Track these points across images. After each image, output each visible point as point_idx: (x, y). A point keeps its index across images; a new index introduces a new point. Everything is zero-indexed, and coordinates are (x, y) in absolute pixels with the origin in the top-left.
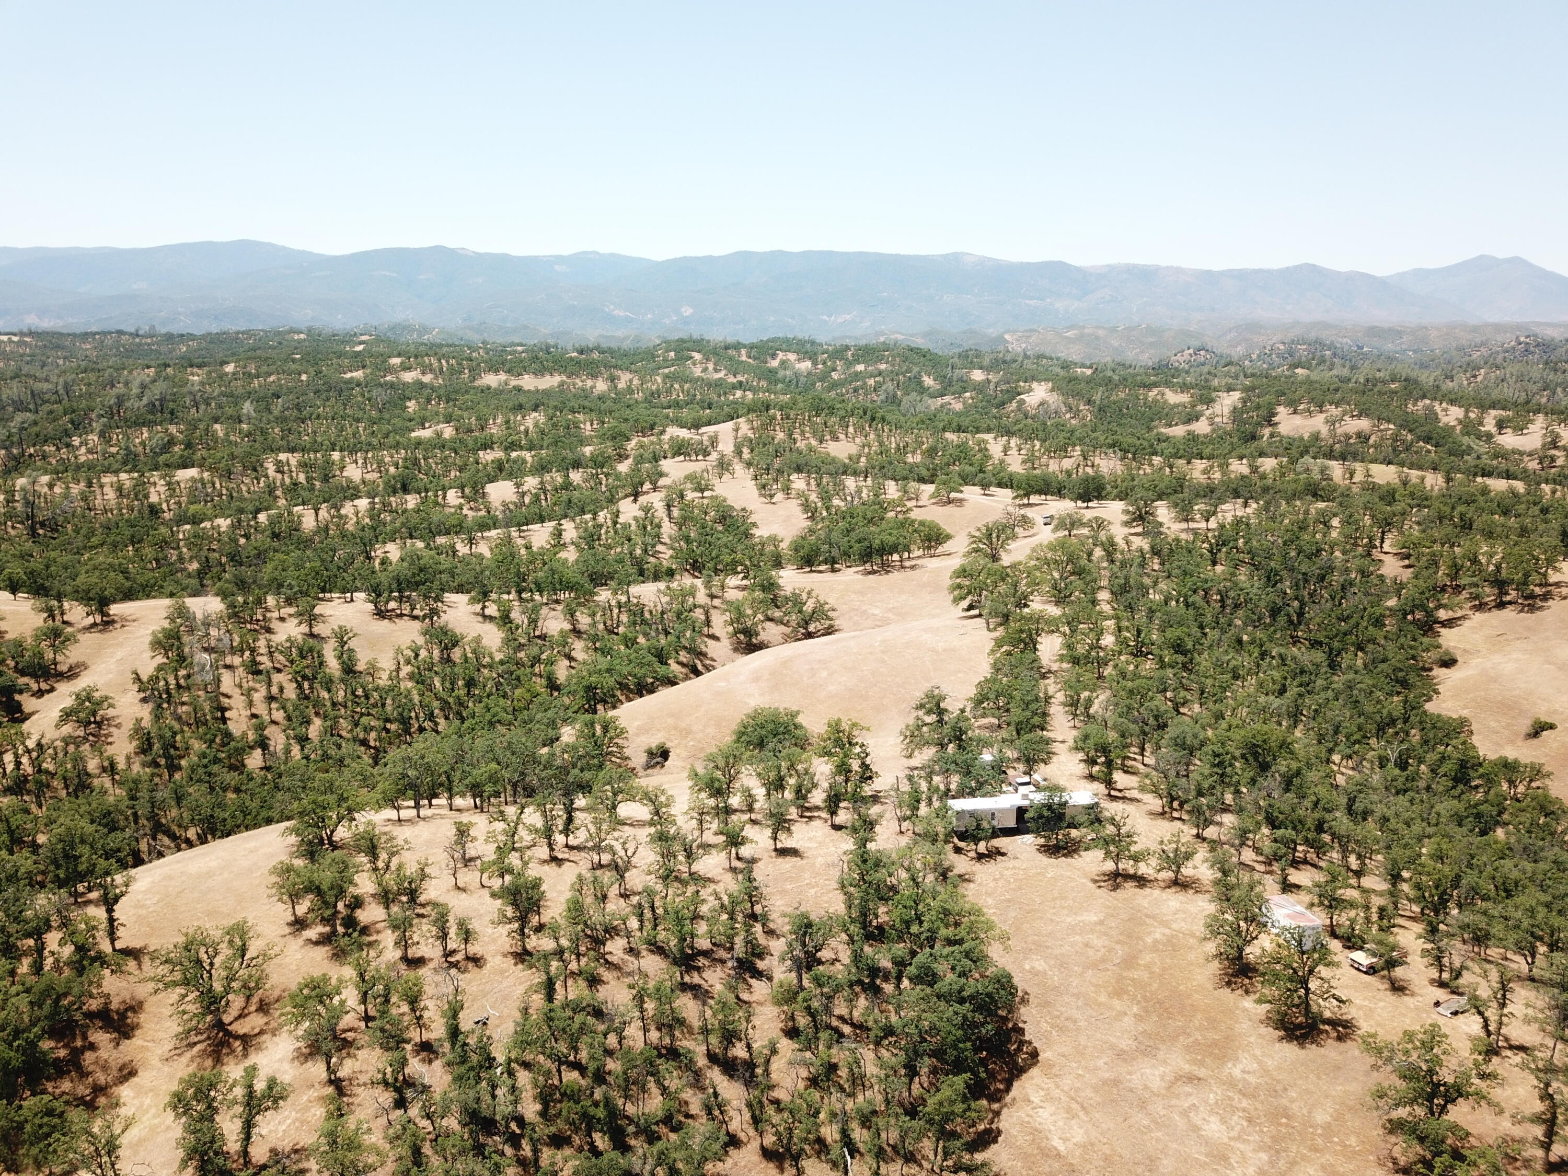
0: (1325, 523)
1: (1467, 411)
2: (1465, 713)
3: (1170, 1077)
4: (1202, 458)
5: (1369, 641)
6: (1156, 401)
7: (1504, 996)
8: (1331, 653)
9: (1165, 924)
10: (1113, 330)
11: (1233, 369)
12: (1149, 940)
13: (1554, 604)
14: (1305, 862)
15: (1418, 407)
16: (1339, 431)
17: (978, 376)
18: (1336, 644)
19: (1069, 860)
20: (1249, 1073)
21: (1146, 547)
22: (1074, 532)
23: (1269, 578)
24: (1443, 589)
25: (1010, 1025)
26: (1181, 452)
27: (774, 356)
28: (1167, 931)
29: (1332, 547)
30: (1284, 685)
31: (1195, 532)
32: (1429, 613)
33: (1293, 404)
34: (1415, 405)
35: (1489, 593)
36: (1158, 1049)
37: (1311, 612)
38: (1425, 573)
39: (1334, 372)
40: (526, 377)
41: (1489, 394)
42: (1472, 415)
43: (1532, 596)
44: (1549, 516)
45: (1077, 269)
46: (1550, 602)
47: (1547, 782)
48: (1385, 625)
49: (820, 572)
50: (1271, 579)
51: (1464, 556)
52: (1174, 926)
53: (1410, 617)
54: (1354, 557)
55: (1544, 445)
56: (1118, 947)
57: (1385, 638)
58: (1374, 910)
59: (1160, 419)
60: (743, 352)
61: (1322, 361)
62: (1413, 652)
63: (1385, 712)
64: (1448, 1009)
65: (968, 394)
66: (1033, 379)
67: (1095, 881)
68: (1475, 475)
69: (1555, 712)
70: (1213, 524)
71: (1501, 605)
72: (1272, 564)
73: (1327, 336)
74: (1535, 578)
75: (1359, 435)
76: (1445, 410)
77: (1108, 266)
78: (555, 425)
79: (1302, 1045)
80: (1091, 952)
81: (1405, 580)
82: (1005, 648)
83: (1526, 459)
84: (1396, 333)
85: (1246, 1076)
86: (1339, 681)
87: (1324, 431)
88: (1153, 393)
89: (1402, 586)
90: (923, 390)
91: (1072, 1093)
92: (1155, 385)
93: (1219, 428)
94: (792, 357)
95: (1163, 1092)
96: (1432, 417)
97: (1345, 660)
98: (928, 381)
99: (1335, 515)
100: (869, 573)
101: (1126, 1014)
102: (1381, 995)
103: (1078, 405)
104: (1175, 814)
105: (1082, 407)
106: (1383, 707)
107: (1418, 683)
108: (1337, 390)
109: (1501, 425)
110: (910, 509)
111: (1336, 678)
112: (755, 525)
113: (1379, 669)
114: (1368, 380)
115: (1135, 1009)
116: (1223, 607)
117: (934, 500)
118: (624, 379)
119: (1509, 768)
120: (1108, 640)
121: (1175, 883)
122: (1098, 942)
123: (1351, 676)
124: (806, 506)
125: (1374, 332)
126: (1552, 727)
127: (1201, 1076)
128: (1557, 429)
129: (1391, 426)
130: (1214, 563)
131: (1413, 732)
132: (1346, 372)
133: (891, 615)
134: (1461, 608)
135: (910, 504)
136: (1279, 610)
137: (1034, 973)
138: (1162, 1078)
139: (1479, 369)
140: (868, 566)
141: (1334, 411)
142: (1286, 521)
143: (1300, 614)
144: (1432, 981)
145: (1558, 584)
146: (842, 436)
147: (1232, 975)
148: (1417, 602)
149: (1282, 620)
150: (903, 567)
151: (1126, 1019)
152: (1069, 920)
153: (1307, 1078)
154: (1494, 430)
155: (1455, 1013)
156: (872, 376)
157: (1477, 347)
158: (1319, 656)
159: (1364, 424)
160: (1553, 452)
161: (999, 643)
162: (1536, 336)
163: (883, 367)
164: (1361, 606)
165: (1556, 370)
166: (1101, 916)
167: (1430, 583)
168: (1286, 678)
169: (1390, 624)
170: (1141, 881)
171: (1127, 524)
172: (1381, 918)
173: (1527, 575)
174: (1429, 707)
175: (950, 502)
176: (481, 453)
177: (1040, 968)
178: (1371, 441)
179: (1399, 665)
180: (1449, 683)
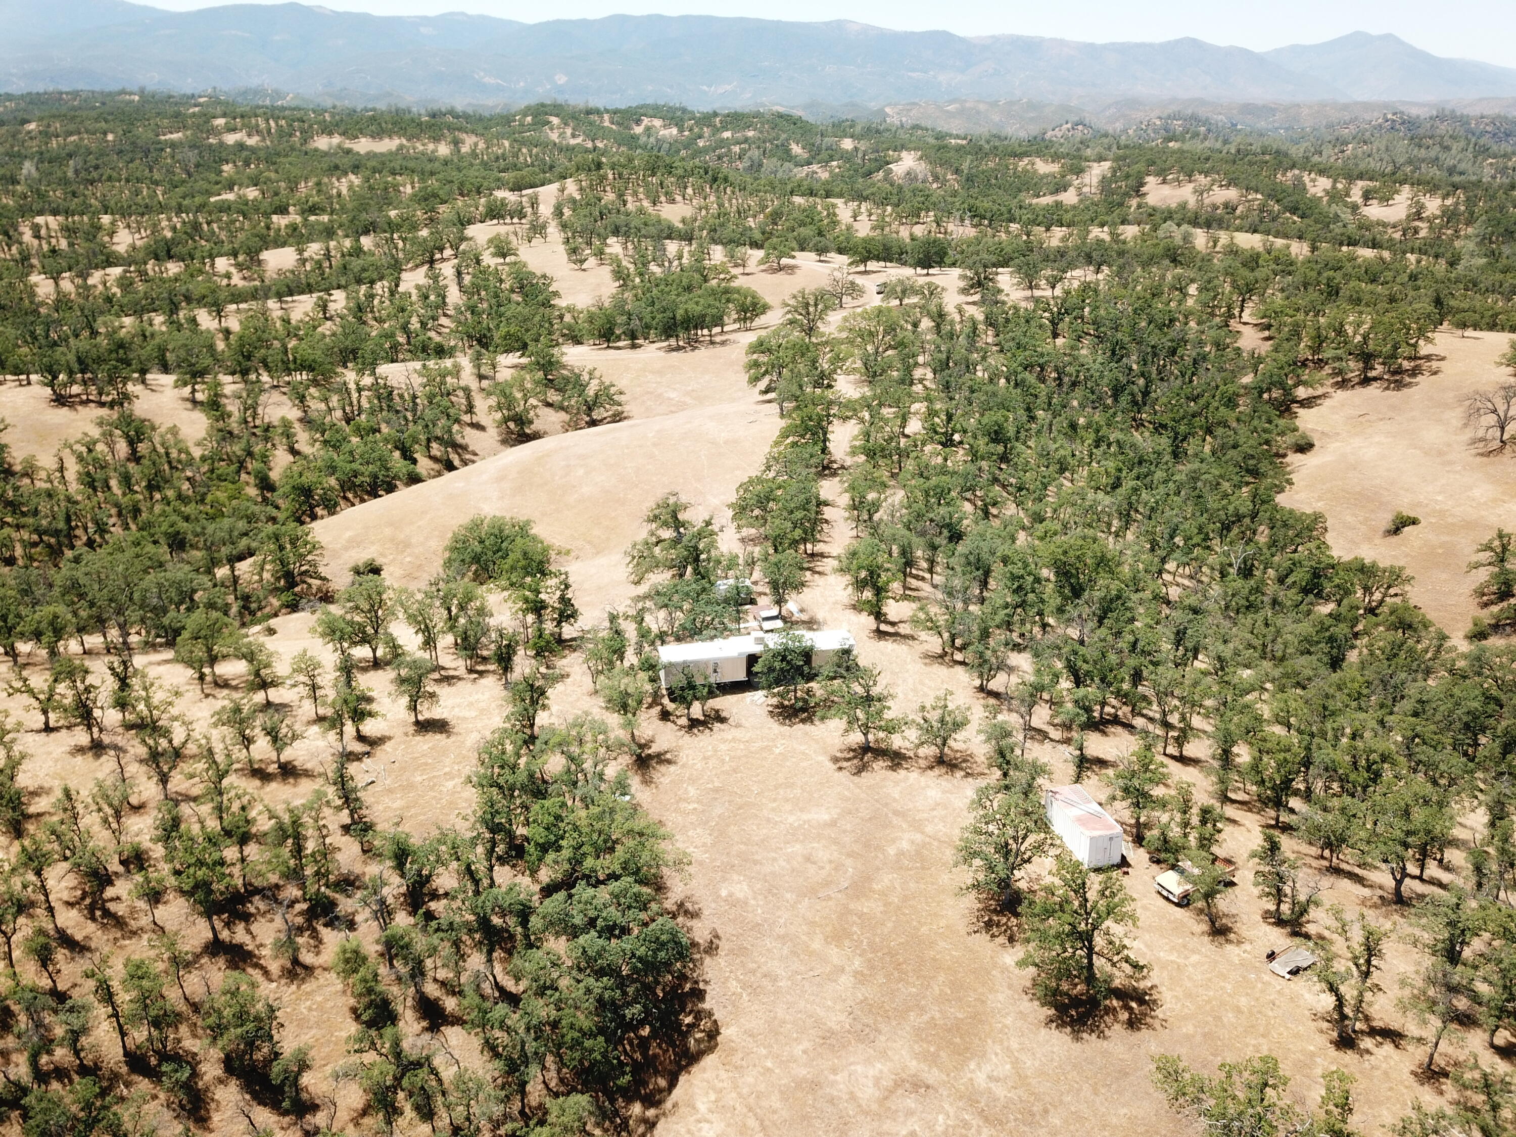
0: (1181, 290)
1: (1335, 182)
2: (1319, 506)
3: (887, 1083)
4: (1062, 225)
5: (1219, 424)
6: (1026, 171)
7: (1368, 962)
8: (1176, 438)
9: (917, 826)
10: (995, 104)
11: (1106, 141)
12: (892, 851)
13: (1422, 380)
14: (1116, 721)
15: (1287, 178)
16: (1207, 201)
17: (847, 144)
18: (1182, 429)
19: (807, 727)
20: (997, 1080)
21: (980, 317)
22: (906, 301)
23: (1113, 352)
24: (1304, 364)
25: (688, 987)
26: (1040, 218)
27: (638, 122)
28: (918, 837)
29: (1186, 317)
30: (1118, 478)
31: (1037, 300)
32: (1287, 391)
33: (1162, 173)
34: (1284, 175)
35: (1354, 367)
36: (880, 1032)
37: (1159, 391)
38: (1287, 346)
39: (1207, 144)
40: (363, 140)
41: (1357, 165)
42: (1340, 186)
43: (1399, 371)
44: (1419, 282)
45: (962, 40)
46: (1419, 378)
47: (1407, 588)
48: (1237, 405)
49: (619, 348)
50: (1116, 353)
51: (1330, 325)
52: (929, 829)
53: (1266, 396)
54: (1211, 328)
55: (1408, 216)
56: (849, 862)
57: (1238, 420)
58: (1195, 811)
59: (1028, 190)
60: (606, 117)
61: (1196, 135)
62: (1266, 436)
63: (1231, 508)
64: (1286, 964)
65: (835, 163)
66: (903, 147)
67: (836, 760)
68: (1341, 244)
69: (1419, 504)
70: (1058, 291)
71: (1366, 381)
72: (1119, 335)
73: (1202, 113)
74: (1404, 350)
75: (1226, 205)
76: (1313, 181)
77: (993, 37)
78: (371, 188)
79: (1076, 1036)
80: (812, 869)
81: (1263, 353)
82: (791, 439)
83: (1390, 231)
84: (1269, 110)
85: (992, 1085)
86: (1183, 470)
87: (1192, 202)
88: (1023, 163)
89: (1260, 360)
90: (788, 156)
91: (752, 1100)
92: (1026, 154)
93: (1087, 199)
94: (657, 123)
95: (874, 1107)
96: (1299, 186)
97: (1191, 446)
98: (796, 149)
99: (1193, 281)
100: (673, 350)
101: (843, 970)
102: (1194, 942)
103: (945, 174)
104: (958, 657)
105: (949, 177)
106: (1230, 503)
107: (1271, 473)
108: (1207, 159)
109: (1367, 196)
110: (735, 277)
111: (1181, 467)
112: (556, 294)
113: (1228, 457)
114: (1238, 151)
115: (857, 963)
116: (1060, 385)
117: (763, 267)
118: (469, 142)
119: (1365, 571)
120: (914, 426)
121: (941, 761)
122: (824, 853)
123: (1196, 465)
124: (619, 274)
125: (1248, 109)
126: (1414, 522)
127: (930, 1082)
128: (1423, 199)
129: (1259, 196)
130: (1055, 335)
131: (1262, 528)
132: (1218, 145)
133: (688, 400)
134: (1322, 385)
135: (735, 271)
136: (1123, 388)
137: (733, 902)
138: (877, 1081)
139: (1347, 144)
140: (673, 342)
141: (1202, 180)
142: (1139, 288)
143: (1146, 393)
144: (1267, 915)
145: (1428, 358)
146: (679, 198)
147: (995, 911)
148: (1275, 378)
149: (1124, 399)
150: (712, 343)
151: (843, 979)
152: (791, 819)
153: (1079, 1090)
154: (1360, 201)
155: (1295, 972)
156: (739, 143)
157: (1346, 124)
158: (1164, 442)
159: (1232, 194)
160: (1417, 223)
161: (785, 435)
162: (1402, 113)
163: (751, 134)
164: (1213, 384)
165: (1420, 146)
166: (835, 813)
167: (1291, 355)
168: (1120, 470)
169: (1244, 405)
170: (896, 759)
171: (964, 291)
172: (1204, 822)
173: (1395, 347)
174: (1281, 499)
175: (781, 269)
176: (275, 218)
177: (741, 895)
178: (1238, 212)
179: (1250, 452)
180: (1304, 471)
